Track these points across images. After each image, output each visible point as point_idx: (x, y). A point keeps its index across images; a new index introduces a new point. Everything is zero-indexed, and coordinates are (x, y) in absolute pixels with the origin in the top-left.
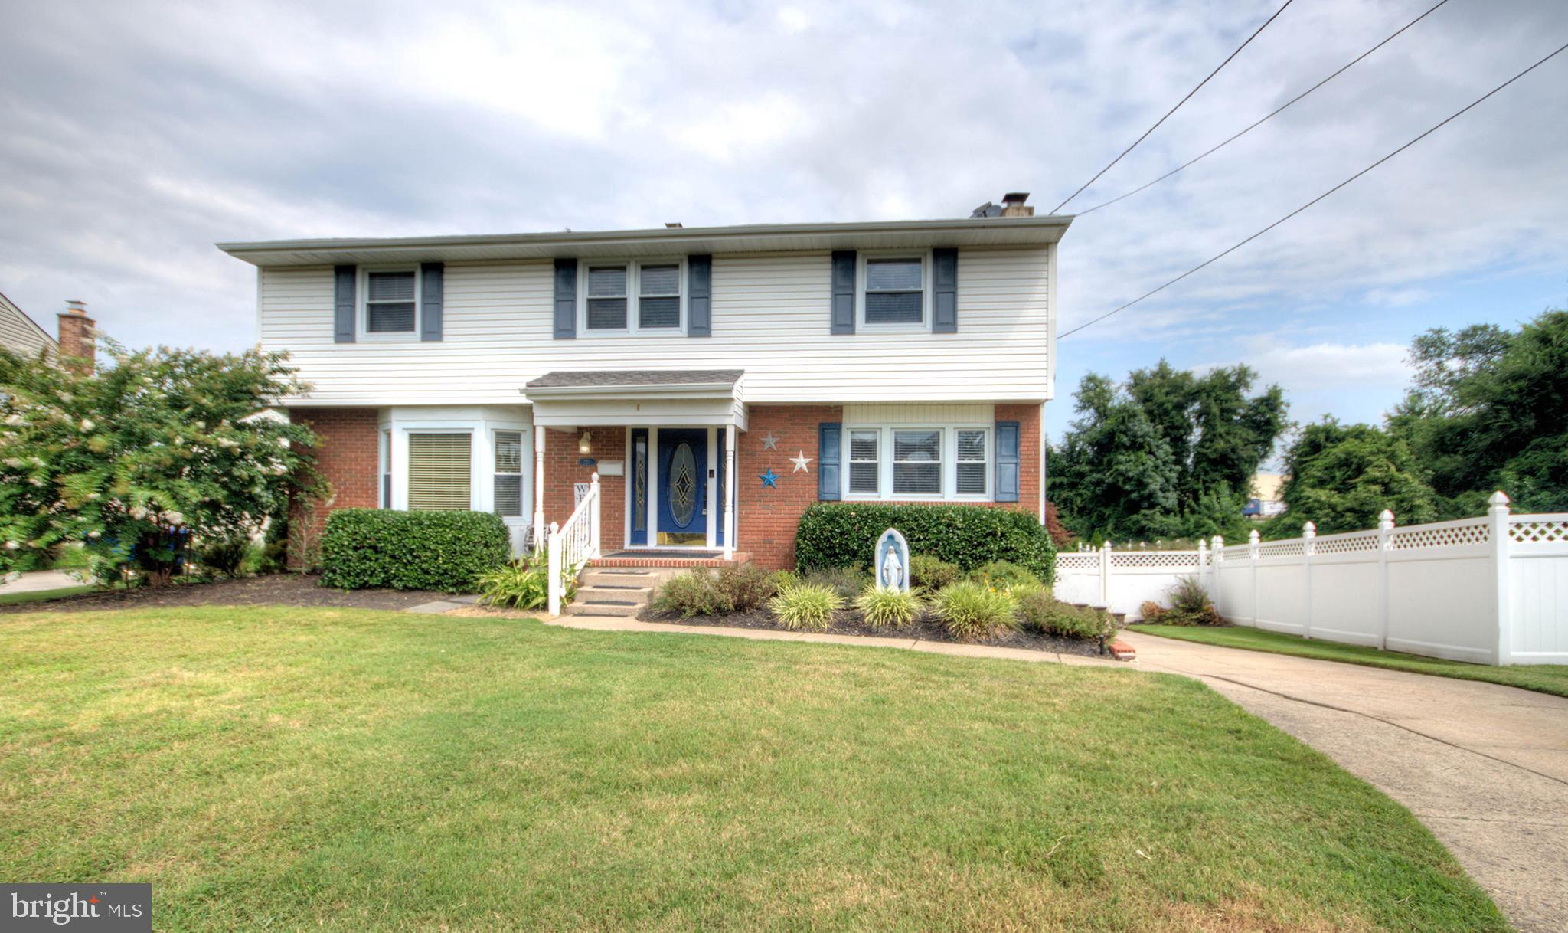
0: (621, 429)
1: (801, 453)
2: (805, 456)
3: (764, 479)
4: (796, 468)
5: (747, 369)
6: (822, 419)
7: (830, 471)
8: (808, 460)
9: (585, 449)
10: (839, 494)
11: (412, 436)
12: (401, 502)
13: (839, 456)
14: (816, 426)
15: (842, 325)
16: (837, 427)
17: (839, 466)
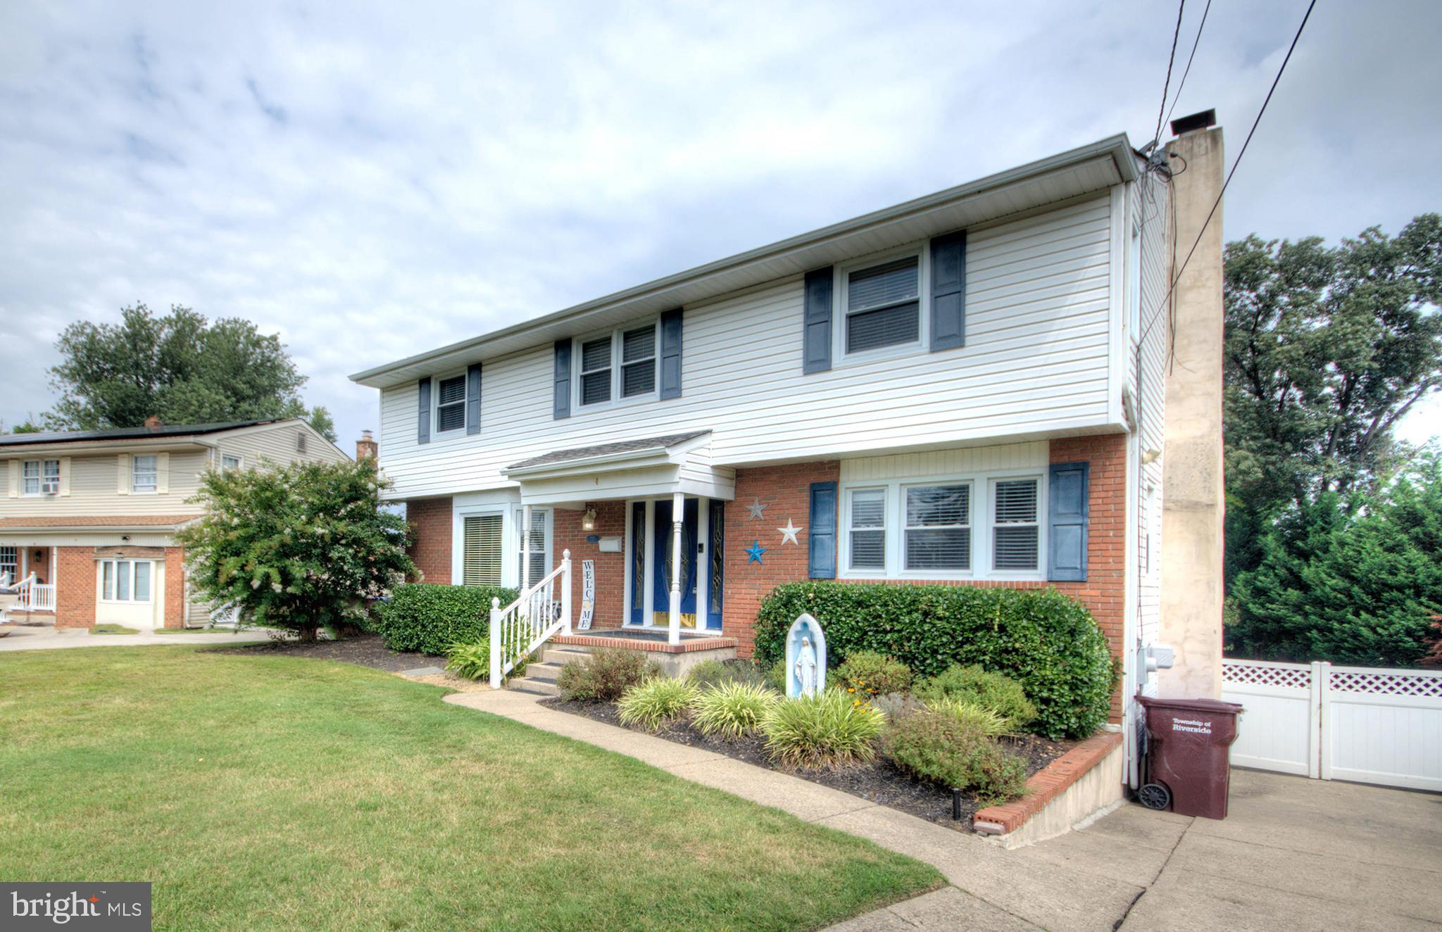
0: (621, 503)
1: (790, 521)
2: (794, 525)
3: (750, 553)
4: (785, 540)
5: (714, 428)
6: (815, 478)
7: (822, 542)
8: (798, 529)
9: (588, 526)
10: (835, 570)
11: (466, 519)
12: (457, 579)
13: (835, 524)
14: (807, 487)
15: (817, 361)
16: (833, 487)
17: (834, 535)
